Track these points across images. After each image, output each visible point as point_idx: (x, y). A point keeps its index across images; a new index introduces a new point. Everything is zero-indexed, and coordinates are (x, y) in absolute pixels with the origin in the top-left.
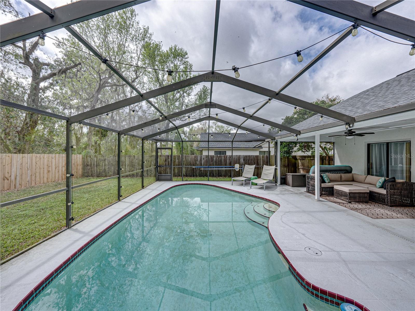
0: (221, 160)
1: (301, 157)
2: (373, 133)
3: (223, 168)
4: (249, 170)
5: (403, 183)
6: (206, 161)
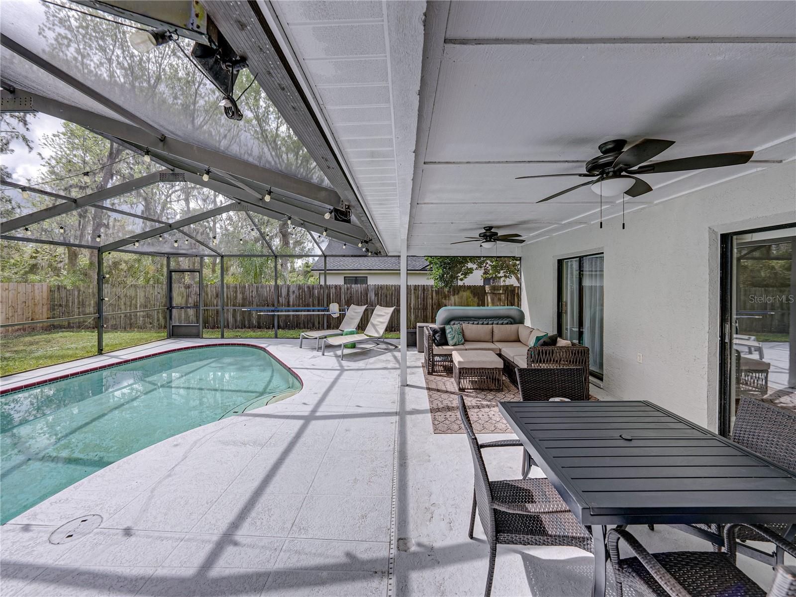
4: (354, 317)
5: (567, 348)
6: (299, 297)
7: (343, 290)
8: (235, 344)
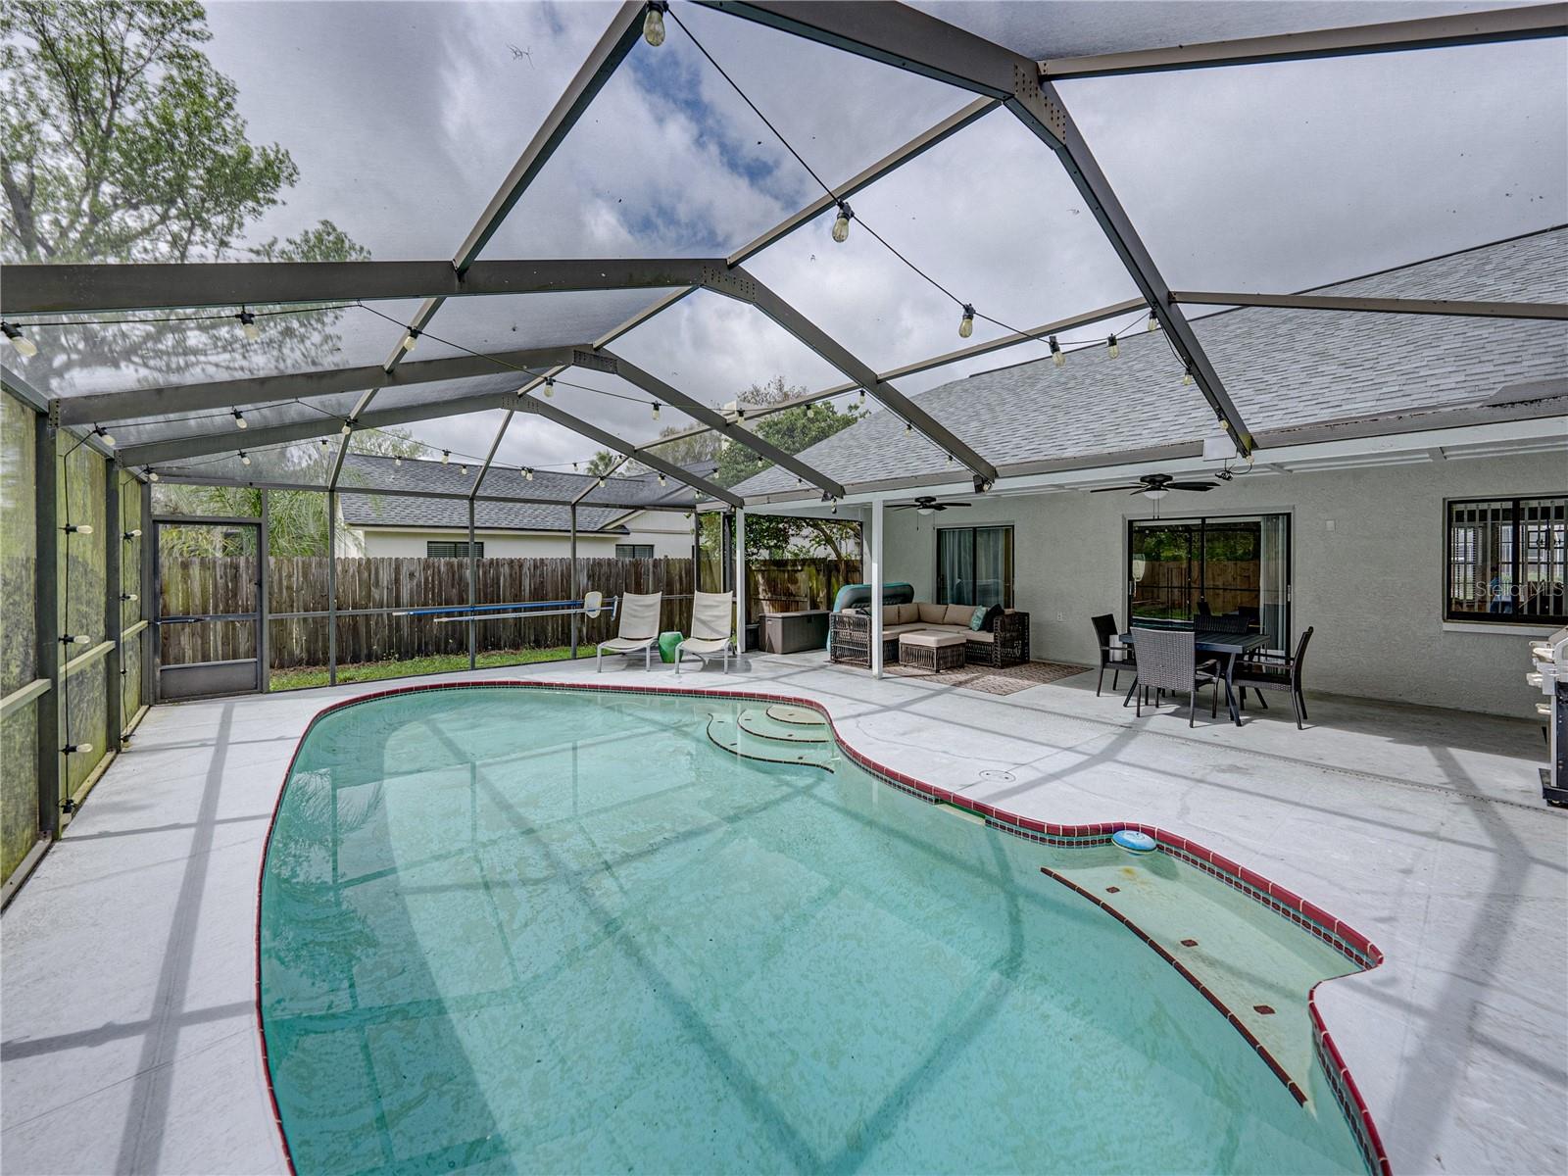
0: (498, 580)
1: (764, 565)
2: (969, 505)
3: (505, 611)
4: (641, 613)
6: (427, 586)
7: (525, 569)
8: (506, 683)
